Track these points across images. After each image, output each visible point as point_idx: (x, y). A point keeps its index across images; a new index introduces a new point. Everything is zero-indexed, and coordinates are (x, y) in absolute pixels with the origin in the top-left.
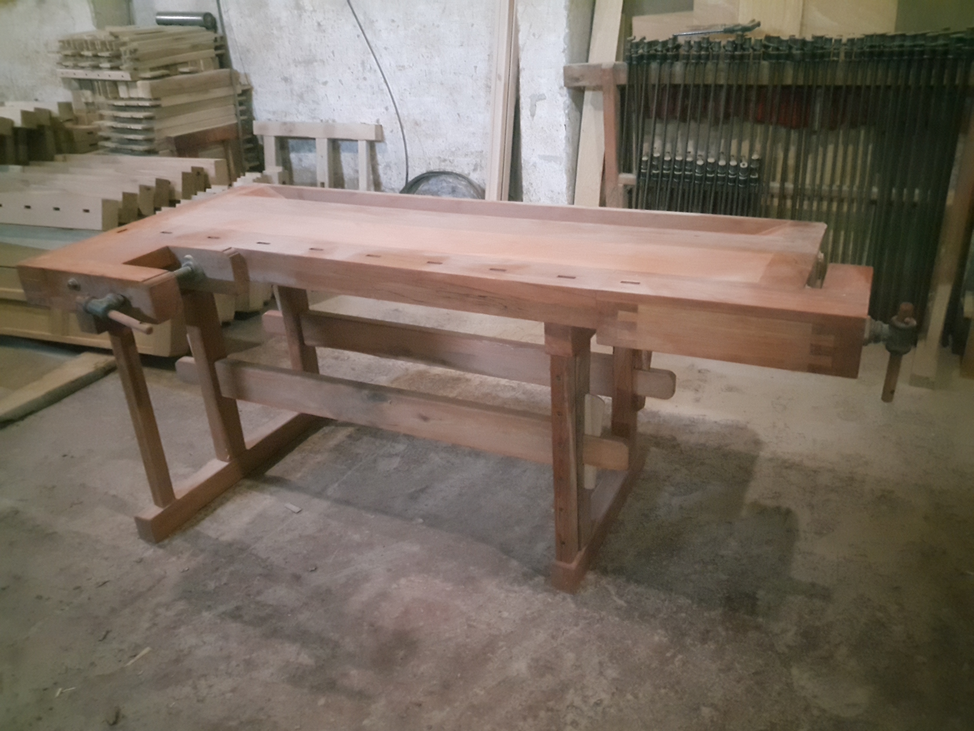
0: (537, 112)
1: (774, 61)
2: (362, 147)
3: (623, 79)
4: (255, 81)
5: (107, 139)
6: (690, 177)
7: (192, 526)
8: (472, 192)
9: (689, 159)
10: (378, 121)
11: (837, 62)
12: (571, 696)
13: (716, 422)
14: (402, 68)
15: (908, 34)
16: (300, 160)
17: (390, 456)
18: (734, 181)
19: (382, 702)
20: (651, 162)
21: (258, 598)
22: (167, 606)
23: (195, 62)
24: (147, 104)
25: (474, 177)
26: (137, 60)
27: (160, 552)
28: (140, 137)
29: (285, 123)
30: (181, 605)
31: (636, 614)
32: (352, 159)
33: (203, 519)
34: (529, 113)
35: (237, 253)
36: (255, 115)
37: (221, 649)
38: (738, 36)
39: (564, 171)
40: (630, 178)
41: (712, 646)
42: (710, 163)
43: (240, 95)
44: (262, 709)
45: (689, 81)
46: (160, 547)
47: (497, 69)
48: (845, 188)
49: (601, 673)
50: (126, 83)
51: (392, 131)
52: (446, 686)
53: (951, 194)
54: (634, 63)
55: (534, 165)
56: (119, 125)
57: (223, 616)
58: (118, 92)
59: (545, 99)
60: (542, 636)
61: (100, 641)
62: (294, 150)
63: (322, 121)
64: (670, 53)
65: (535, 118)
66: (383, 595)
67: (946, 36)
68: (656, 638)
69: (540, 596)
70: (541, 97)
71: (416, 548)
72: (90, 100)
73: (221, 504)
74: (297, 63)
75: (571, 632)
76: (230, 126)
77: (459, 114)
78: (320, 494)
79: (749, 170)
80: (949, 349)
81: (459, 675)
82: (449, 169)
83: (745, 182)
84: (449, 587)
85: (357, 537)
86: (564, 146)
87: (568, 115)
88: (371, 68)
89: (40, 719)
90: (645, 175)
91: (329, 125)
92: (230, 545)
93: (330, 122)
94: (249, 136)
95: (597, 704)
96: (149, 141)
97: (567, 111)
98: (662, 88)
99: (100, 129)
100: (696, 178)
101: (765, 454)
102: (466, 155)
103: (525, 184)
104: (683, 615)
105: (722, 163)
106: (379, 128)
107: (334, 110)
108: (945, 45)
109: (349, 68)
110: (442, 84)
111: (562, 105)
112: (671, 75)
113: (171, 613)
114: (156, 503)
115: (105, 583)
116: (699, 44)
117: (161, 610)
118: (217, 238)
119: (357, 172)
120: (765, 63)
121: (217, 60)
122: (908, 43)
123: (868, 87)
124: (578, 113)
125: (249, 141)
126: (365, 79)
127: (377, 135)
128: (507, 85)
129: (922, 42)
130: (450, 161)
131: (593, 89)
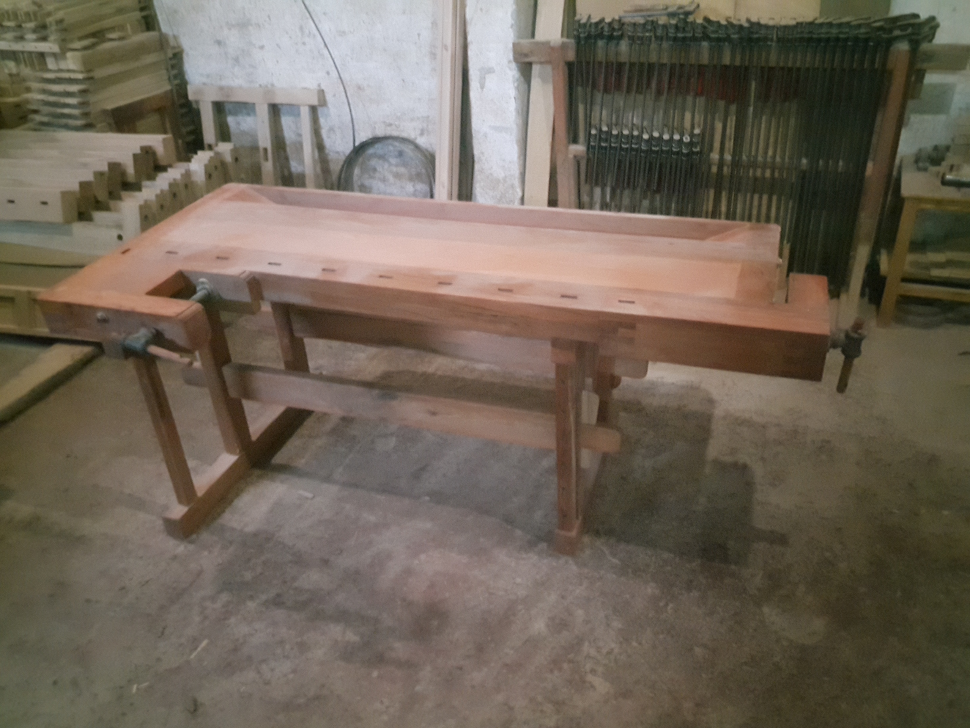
0: (486, 84)
1: (713, 44)
2: (305, 112)
3: (571, 56)
4: (186, 43)
5: (36, 112)
6: (636, 150)
7: (214, 519)
8: (420, 156)
9: (636, 133)
10: (319, 85)
11: (771, 45)
12: (586, 648)
13: (673, 384)
14: (342, 33)
15: (834, 22)
16: (238, 123)
17: (386, 436)
18: (677, 153)
19: (428, 668)
20: (600, 136)
21: (296, 584)
22: (213, 599)
23: (122, 27)
24: (80, 76)
25: (422, 141)
26: (65, 30)
27: (191, 547)
28: (76, 112)
29: (221, 88)
30: (225, 597)
31: (630, 571)
32: (293, 122)
33: (223, 511)
34: (478, 85)
35: (252, 276)
36: (187, 77)
37: (273, 635)
38: (680, 19)
39: (515, 142)
40: (579, 148)
41: (695, 594)
42: (655, 138)
43: (171, 59)
44: (323, 686)
45: (633, 60)
46: (191, 542)
47: (443, 39)
48: (778, 159)
49: (608, 625)
50: (54, 55)
51: (334, 95)
52: (480, 649)
53: (870, 165)
54: (583, 42)
55: (485, 135)
56: (52, 99)
57: (266, 604)
58: (45, 64)
59: (494, 72)
60: (553, 597)
61: (159, 637)
62: (231, 113)
63: (260, 86)
64: (615, 34)
65: (484, 90)
66: (408, 572)
67: (868, 25)
68: (649, 591)
69: (545, 561)
70: (490, 71)
71: (429, 525)
72: (14, 71)
73: (237, 495)
74: (230, 26)
75: (578, 591)
76: (166, 93)
77: (403, 80)
78: (328, 479)
79: (691, 144)
80: (866, 299)
81: (489, 639)
82: (395, 133)
83: (687, 155)
84: (465, 559)
85: (372, 518)
86: (514, 117)
87: (517, 88)
88: (310, 33)
89: (124, 714)
90: (594, 147)
91: (269, 90)
92: (255, 535)
93: (269, 86)
94: (183, 101)
95: (609, 653)
96: (86, 115)
97: (516, 85)
98: (609, 65)
99: (27, 102)
100: (642, 151)
101: (718, 412)
102: (412, 120)
103: (476, 152)
104: (669, 568)
105: (666, 137)
106: (321, 93)
107: (272, 74)
108: (867, 33)
109: (287, 33)
110: (385, 50)
111: (511, 79)
112: (617, 54)
113: (218, 605)
114: (180, 501)
115: (147, 582)
116: (644, 25)
117: (208, 604)
118: (226, 258)
119: (300, 135)
120: (705, 44)
121: (143, 22)
122: (834, 31)
123: (799, 69)
124: (526, 86)
125: (182, 106)
126: (304, 44)
127: (319, 100)
128: (454, 56)
129: (847, 30)
130: (396, 126)
131: (541, 63)
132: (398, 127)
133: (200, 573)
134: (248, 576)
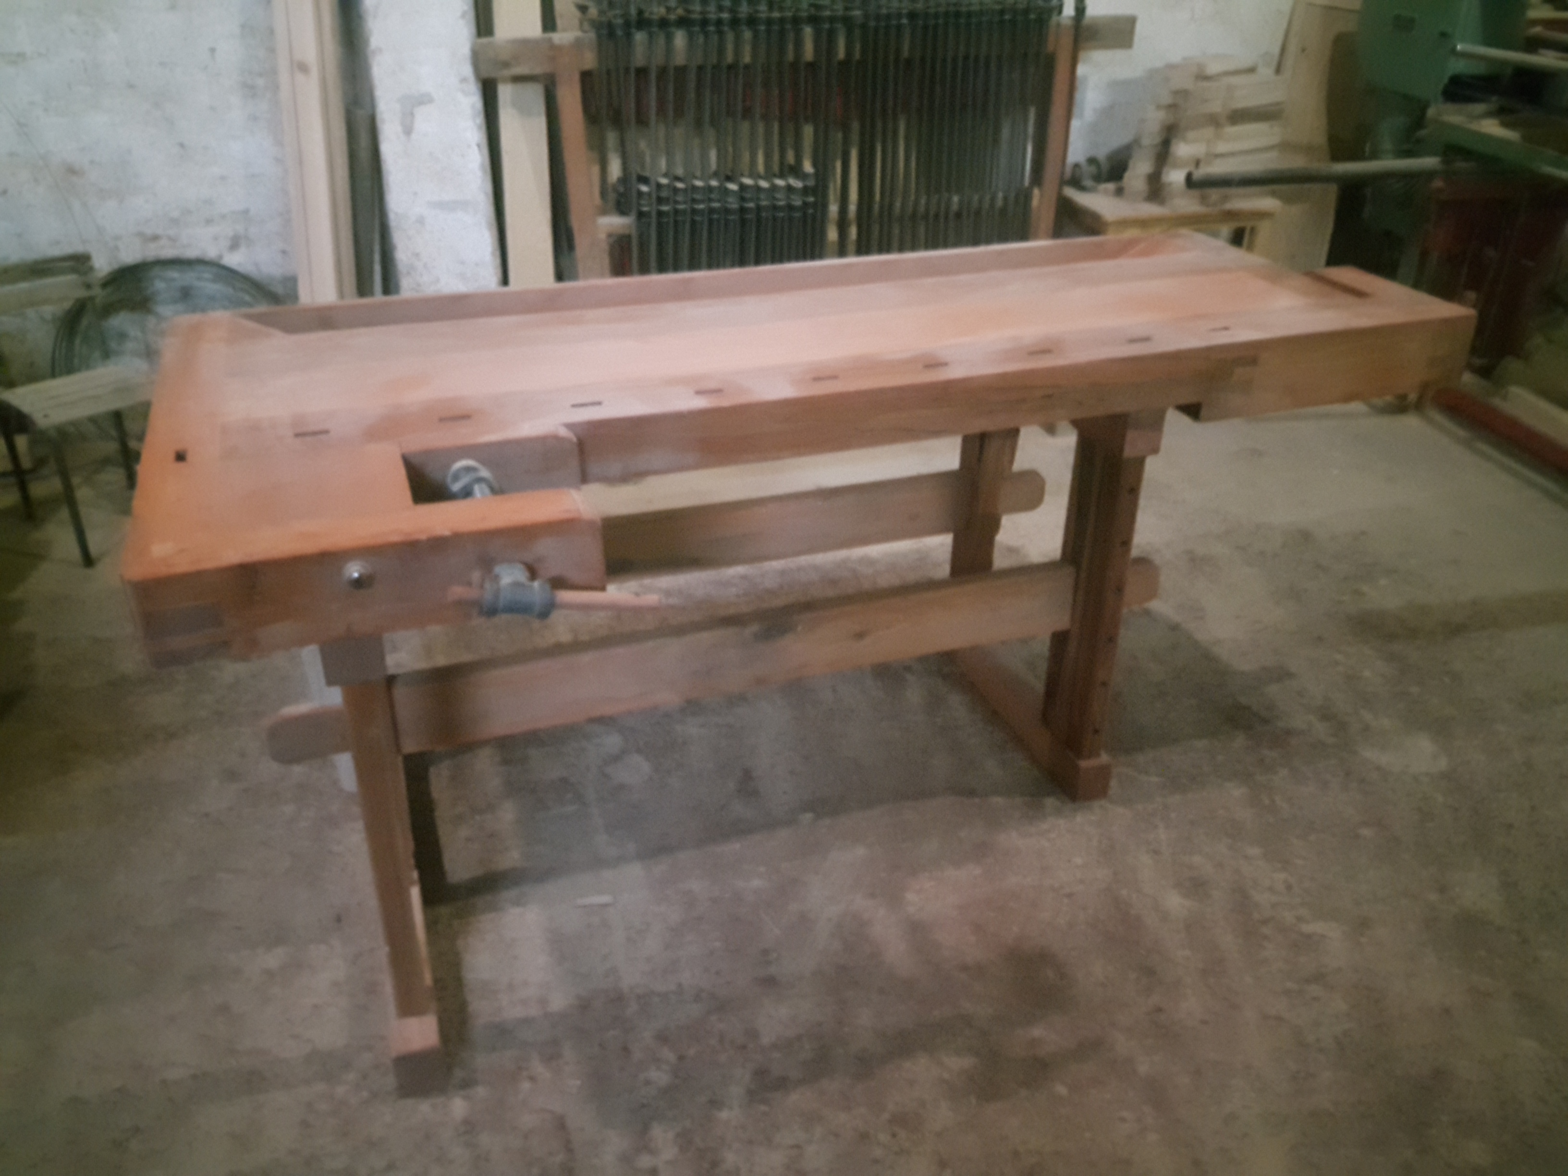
0: (416, 125)
1: (821, 28)
3: (589, 61)
6: (719, 211)
9: (715, 183)
18: (786, 208)
20: (656, 195)
39: (484, 225)
40: (622, 222)
42: (748, 187)
47: (291, 52)
54: (620, 33)
55: (421, 221)
59: (432, 102)
60: (1145, 859)
66: (918, 927)
68: (1236, 793)
69: (1078, 820)
70: (424, 100)
75: (1162, 836)
81: (1142, 952)
82: (168, 253)
83: (800, 208)
84: (975, 870)
86: (479, 182)
87: (482, 128)
90: (648, 215)
97: (478, 121)
98: (660, 71)
100: (729, 212)
105: (764, 184)
112: (668, 54)
120: (809, 30)
128: (323, 82)
130: (170, 238)
131: (518, 79)
132: (173, 240)
133: (561, 1124)
134: (660, 1077)
